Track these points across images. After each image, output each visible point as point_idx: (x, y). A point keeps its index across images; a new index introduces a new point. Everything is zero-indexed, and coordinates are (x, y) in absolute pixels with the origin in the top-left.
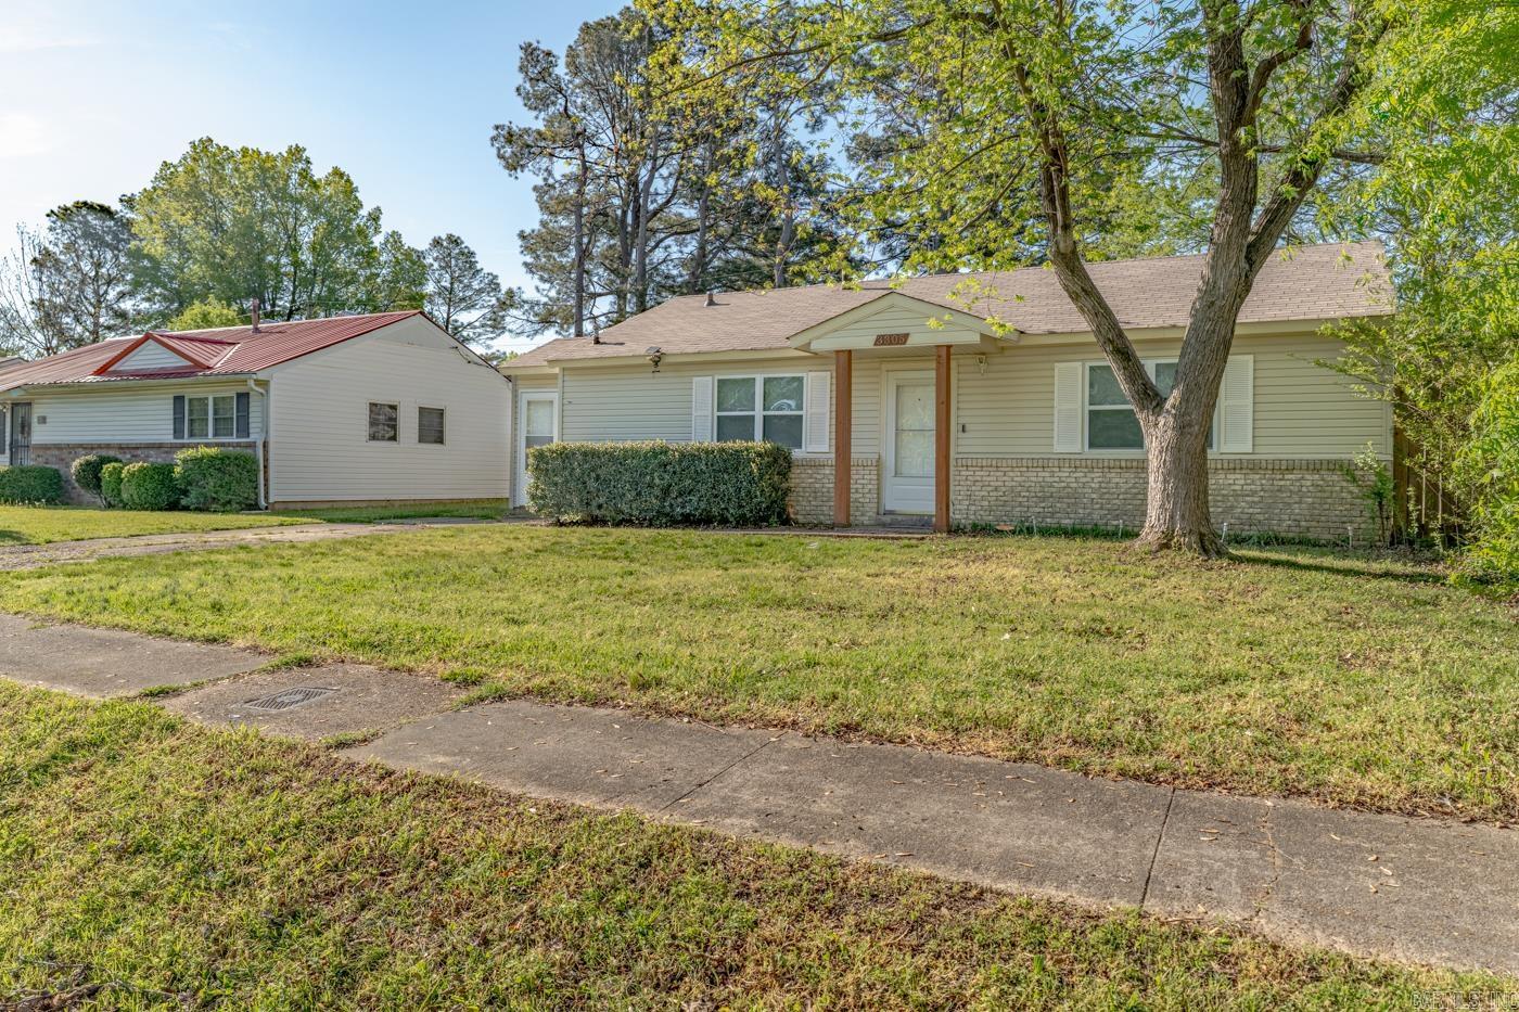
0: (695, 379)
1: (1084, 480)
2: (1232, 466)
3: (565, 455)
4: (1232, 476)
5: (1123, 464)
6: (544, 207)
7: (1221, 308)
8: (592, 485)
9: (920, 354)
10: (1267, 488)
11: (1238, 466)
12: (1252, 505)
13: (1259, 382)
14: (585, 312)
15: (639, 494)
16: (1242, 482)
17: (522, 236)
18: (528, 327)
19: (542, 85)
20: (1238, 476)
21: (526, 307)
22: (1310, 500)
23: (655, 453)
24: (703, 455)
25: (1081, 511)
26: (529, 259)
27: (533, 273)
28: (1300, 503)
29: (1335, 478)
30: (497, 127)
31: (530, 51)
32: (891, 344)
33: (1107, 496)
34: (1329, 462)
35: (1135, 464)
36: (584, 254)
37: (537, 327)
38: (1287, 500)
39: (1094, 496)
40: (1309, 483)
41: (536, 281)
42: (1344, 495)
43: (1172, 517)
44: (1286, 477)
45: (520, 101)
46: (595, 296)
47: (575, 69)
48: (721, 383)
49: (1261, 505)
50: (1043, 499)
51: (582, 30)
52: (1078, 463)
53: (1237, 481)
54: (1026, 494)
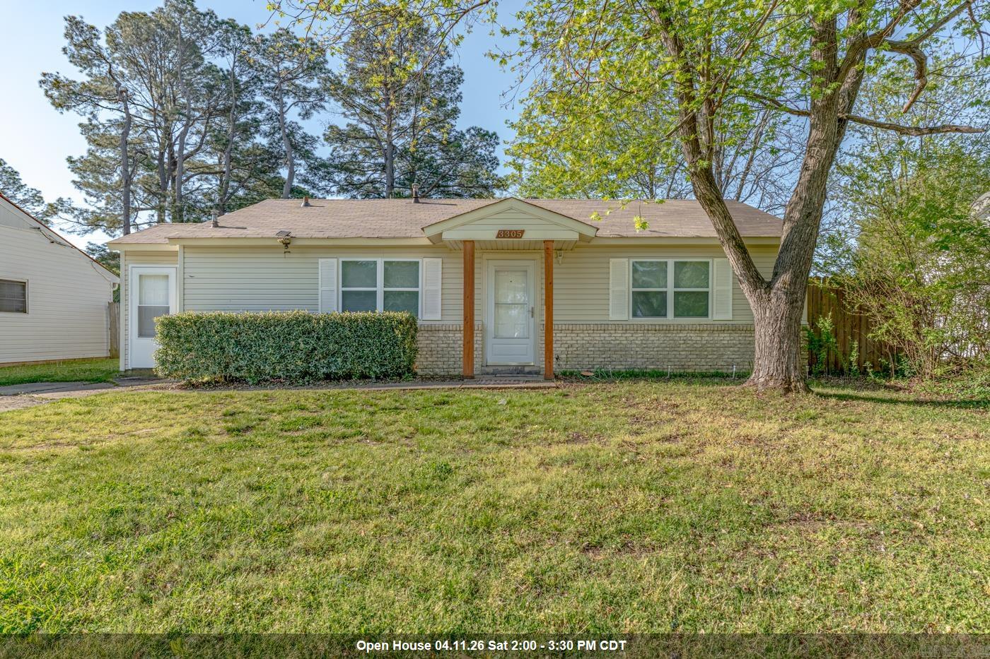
1: (632, 338)
2: (721, 328)
3: (200, 324)
4: (723, 335)
5: (657, 328)
6: (90, 141)
8: (231, 350)
9: (531, 247)
10: (742, 342)
11: (725, 329)
12: (734, 353)
14: (131, 220)
15: (283, 357)
16: (728, 338)
17: (70, 160)
18: (79, 228)
19: (85, 51)
20: (726, 335)
21: (76, 212)
23: (298, 321)
24: (347, 324)
25: (629, 360)
26: (77, 178)
27: (81, 189)
30: (44, 75)
31: (74, 24)
32: (510, 237)
33: (646, 349)
35: (665, 328)
36: (128, 180)
37: (86, 228)
39: (638, 349)
41: (83, 194)
45: (66, 58)
46: (137, 210)
47: (115, 45)
48: (345, 264)
49: (739, 353)
50: (604, 352)
51: (121, 16)
52: (628, 327)
53: (725, 338)
54: (593, 349)
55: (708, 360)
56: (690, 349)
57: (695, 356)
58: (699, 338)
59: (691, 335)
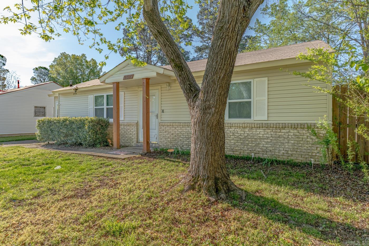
0: (89, 96)
2: (258, 126)
4: (259, 131)
7: (227, 29)
10: (273, 136)
11: (261, 126)
12: (267, 143)
13: (270, 89)
16: (263, 133)
20: (261, 130)
22: (293, 142)
28: (288, 143)
29: (304, 132)
31: (125, 30)
32: (128, 79)
34: (301, 124)
38: (282, 141)
40: (292, 134)
42: (308, 140)
43: (198, 167)
44: (282, 131)
48: (95, 97)
49: (271, 143)
53: (261, 132)
54: (183, 136)
55: (249, 147)
56: (237, 139)
57: (240, 144)
58: (242, 132)
59: (238, 130)
